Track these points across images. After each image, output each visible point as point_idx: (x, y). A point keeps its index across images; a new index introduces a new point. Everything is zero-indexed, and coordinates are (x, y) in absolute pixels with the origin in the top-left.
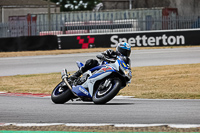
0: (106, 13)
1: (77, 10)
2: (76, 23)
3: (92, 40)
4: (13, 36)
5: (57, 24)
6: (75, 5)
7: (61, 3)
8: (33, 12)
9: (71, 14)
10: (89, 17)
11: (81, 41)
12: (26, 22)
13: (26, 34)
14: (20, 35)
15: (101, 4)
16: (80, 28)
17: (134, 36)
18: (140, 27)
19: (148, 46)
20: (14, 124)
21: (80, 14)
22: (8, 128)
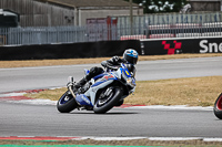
0: (194, 16)
1: (162, 12)
2: (161, 26)
3: (178, 45)
5: (140, 28)
6: (159, 6)
7: (144, 4)
8: (113, 14)
9: (156, 17)
11: (167, 46)
12: (105, 26)
13: (106, 39)
14: (99, 40)
15: (188, 6)
16: (166, 32)
20: (92, 138)
21: (165, 16)
22: (85, 142)
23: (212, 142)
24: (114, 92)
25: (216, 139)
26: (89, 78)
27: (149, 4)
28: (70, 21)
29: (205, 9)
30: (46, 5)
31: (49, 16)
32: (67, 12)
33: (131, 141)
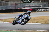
0: (34, 3)
1: (27, 3)
2: (27, 6)
4: (12, 9)
5: (22, 6)
6: (27, 1)
9: (26, 4)
10: (30, 4)
12: (15, 5)
13: (15, 8)
15: (33, 1)
17: (41, 9)
18: (43, 7)
19: (45, 11)
20: (12, 30)
21: (28, 3)
22: (10, 31)
23: (38, 31)
24: (26, 20)
25: (39, 30)
26: (20, 17)
27: (24, 1)
28: (7, 4)
29: (37, 2)
30: (2, 1)
31: (2, 3)
32: (6, 3)
33: (21, 31)
